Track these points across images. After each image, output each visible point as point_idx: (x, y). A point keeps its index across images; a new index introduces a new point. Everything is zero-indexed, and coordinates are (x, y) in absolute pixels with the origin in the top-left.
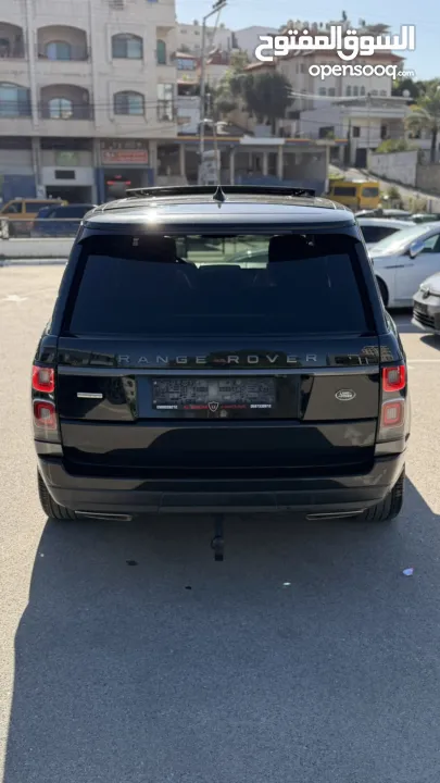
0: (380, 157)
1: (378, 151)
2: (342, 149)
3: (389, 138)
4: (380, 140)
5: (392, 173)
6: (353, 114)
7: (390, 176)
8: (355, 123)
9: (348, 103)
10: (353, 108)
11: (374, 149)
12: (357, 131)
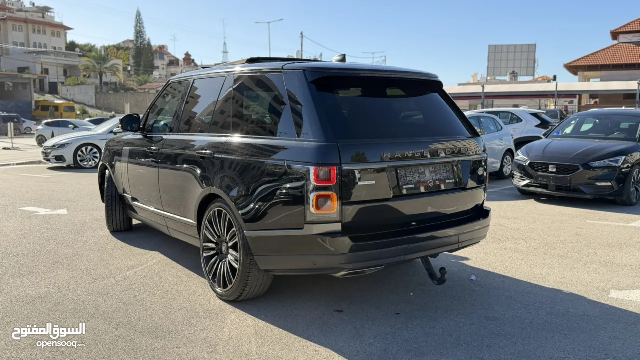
0: (68, 87)
1: (65, 84)
2: (38, 82)
3: (70, 77)
4: (64, 78)
5: (79, 98)
6: (43, 60)
7: (76, 100)
8: (45, 67)
9: (38, 53)
10: (42, 56)
11: (63, 83)
12: (46, 71)
